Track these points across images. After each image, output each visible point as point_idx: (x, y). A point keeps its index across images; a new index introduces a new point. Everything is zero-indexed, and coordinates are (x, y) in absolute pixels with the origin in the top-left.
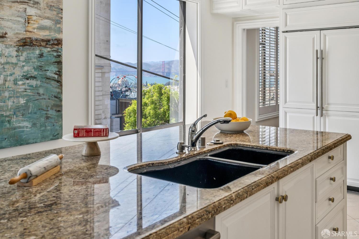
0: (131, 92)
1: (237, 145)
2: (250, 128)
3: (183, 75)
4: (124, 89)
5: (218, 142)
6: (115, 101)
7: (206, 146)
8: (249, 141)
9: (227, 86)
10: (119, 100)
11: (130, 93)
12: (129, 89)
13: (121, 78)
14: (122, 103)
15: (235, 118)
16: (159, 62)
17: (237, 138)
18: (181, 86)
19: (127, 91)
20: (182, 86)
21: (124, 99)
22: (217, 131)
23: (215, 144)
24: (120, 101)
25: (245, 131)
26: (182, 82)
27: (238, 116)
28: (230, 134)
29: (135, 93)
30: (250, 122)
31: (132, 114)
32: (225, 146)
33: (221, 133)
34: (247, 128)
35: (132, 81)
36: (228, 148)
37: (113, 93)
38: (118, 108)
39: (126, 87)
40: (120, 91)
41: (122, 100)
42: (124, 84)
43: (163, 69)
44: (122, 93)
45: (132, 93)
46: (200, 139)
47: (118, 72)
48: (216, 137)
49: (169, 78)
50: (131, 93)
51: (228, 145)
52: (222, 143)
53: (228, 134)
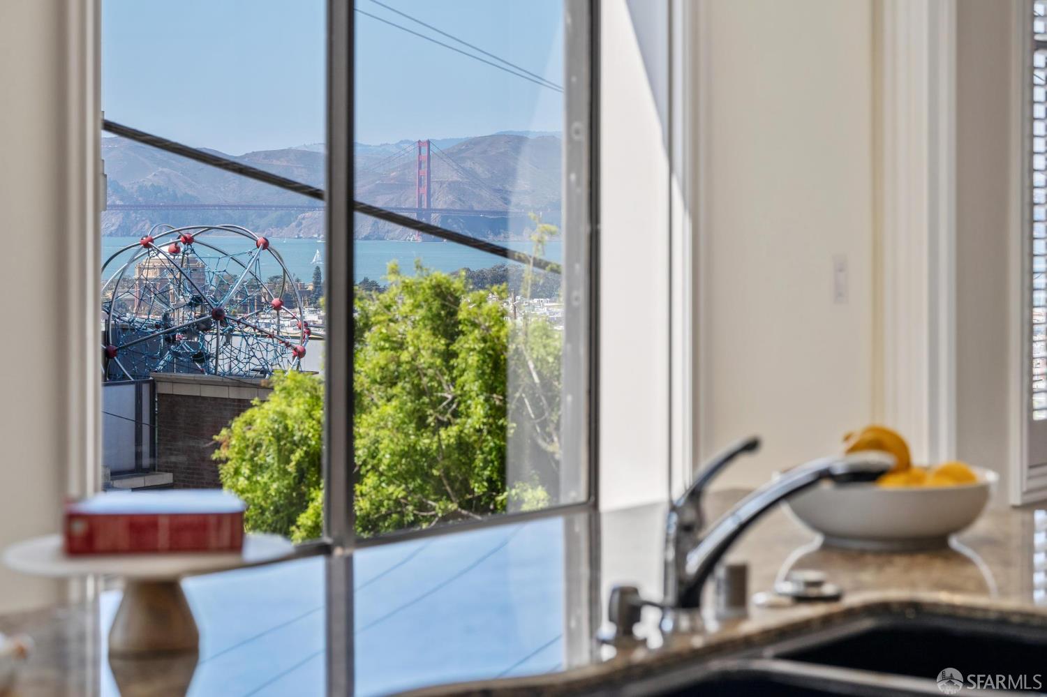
0: (229, 335)
1: (916, 606)
2: (982, 526)
3: (585, 229)
4: (182, 317)
5: (813, 592)
6: (132, 388)
7: (753, 610)
8: (982, 588)
9: (840, 294)
10: (153, 385)
11: (223, 339)
12: (218, 315)
13: (165, 249)
14: (173, 400)
15: (904, 465)
16: (397, 145)
17: (917, 574)
18: (575, 293)
19: (204, 326)
20: (581, 293)
21: (183, 375)
22: (800, 541)
23: (800, 599)
24: (163, 389)
25: (954, 542)
26: (581, 269)
27: (920, 457)
28: (878, 553)
29: (251, 340)
30: (983, 492)
31: (269, 456)
32: (851, 613)
33: (825, 547)
34: (965, 522)
35: (233, 269)
36: (866, 624)
37: (116, 341)
38: (146, 431)
39: (197, 301)
40: (157, 327)
41: (173, 382)
42: (187, 283)
43: (424, 190)
44: (170, 340)
45: (236, 341)
46: (720, 572)
47: (137, 207)
48: (801, 564)
49: (503, 252)
50: (228, 342)
51: (870, 609)
52: (835, 598)
53: (862, 553)
